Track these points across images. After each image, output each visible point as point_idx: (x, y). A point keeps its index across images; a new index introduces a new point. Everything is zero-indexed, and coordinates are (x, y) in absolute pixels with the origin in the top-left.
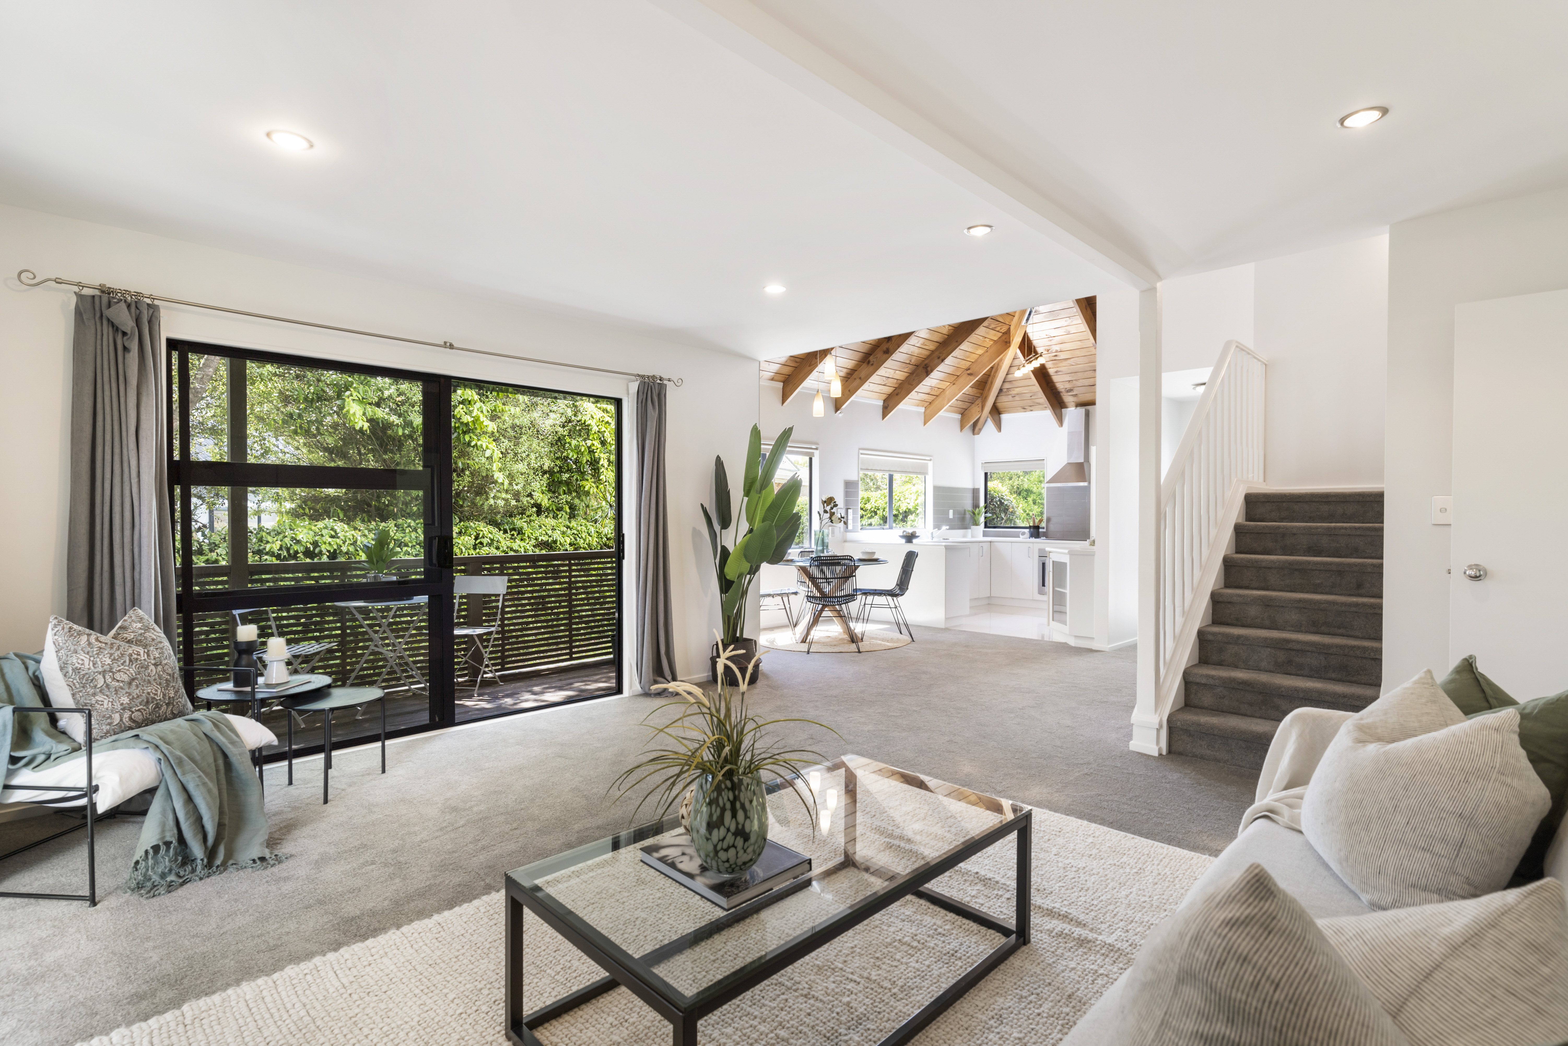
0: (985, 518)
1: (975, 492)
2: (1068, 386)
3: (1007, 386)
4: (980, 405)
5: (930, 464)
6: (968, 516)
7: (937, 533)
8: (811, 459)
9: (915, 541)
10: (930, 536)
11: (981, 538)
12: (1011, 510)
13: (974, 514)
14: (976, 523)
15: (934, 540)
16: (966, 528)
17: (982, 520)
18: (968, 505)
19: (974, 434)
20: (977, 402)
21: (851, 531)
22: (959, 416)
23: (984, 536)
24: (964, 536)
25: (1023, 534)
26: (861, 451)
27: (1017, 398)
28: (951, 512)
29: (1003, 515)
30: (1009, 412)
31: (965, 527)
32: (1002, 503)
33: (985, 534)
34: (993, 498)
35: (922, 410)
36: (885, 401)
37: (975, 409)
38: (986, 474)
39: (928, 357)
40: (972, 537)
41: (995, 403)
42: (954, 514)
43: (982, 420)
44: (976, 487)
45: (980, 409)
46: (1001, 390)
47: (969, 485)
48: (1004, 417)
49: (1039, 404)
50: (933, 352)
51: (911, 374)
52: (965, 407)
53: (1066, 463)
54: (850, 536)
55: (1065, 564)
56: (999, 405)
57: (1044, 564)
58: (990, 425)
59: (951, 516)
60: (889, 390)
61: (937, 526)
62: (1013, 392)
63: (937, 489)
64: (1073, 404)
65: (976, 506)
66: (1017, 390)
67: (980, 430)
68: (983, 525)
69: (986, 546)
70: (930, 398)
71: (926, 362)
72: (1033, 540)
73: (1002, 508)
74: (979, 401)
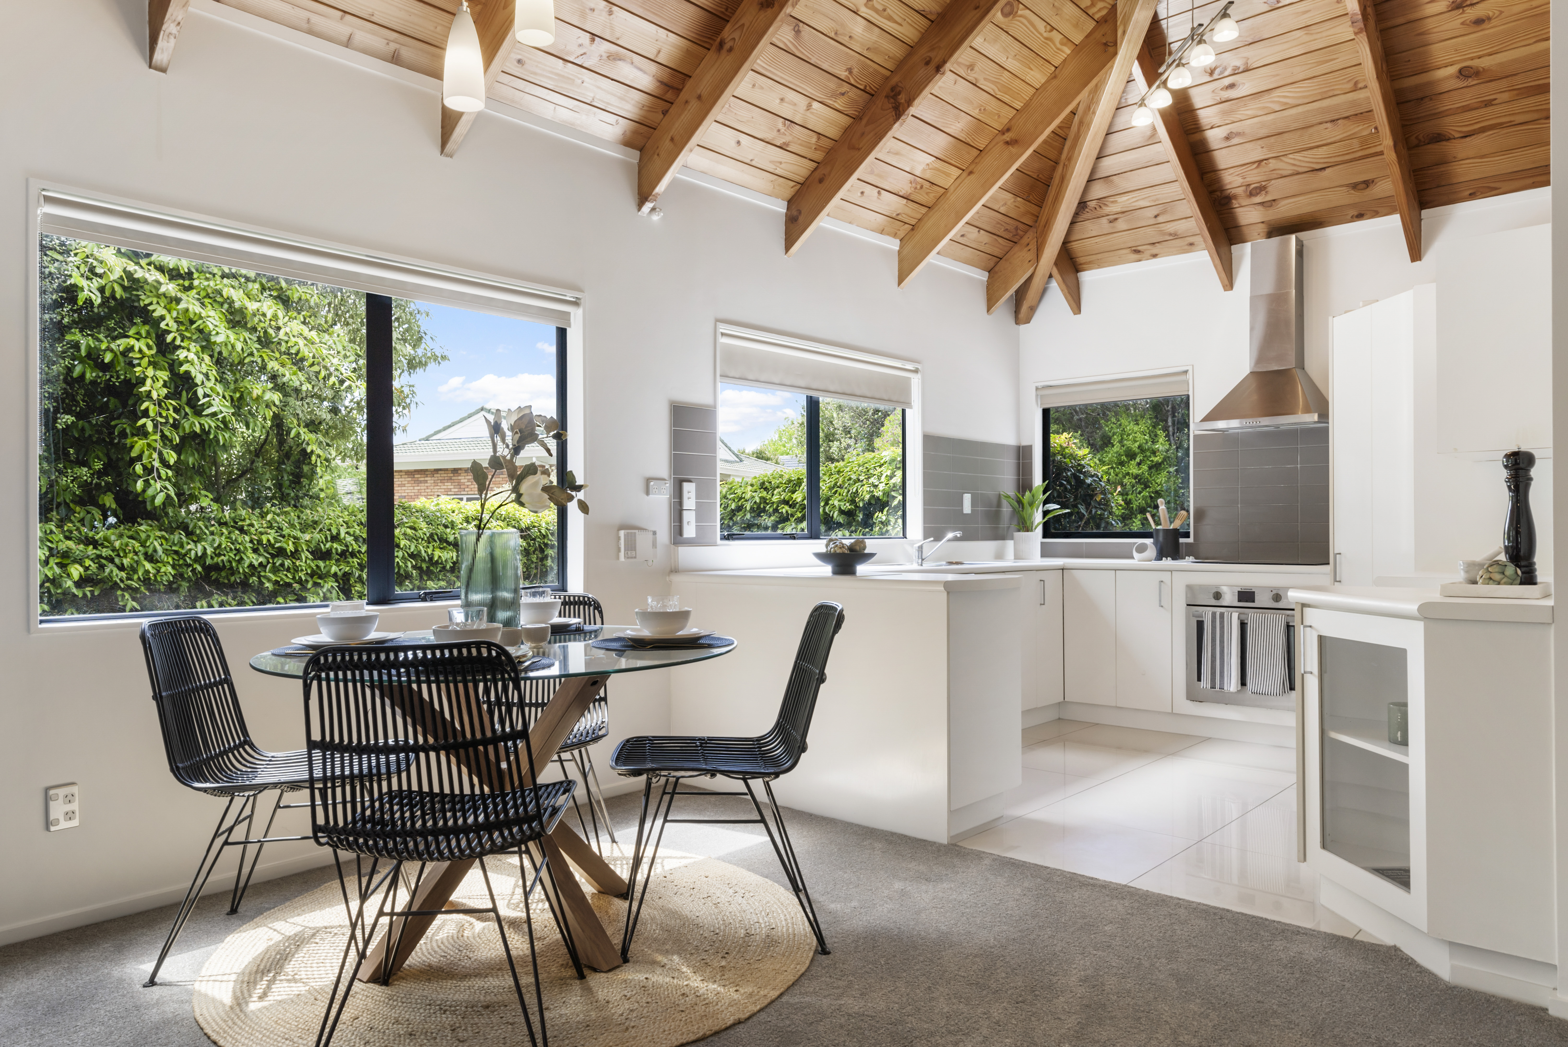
0: (1045, 513)
1: (1023, 453)
2: (1254, 177)
3: (1098, 191)
4: (1033, 246)
5: (916, 381)
6: (1006, 509)
7: (932, 548)
8: (562, 334)
9: (861, 569)
10: (914, 553)
11: (1037, 560)
12: (1099, 498)
13: (1020, 502)
14: (1025, 526)
15: (926, 566)
16: (1003, 538)
17: (1038, 518)
18: (1007, 483)
19: (1018, 321)
20: (1025, 240)
21: (690, 542)
22: (983, 276)
23: (1043, 555)
24: (999, 556)
25: (1141, 549)
26: (723, 328)
27: (1121, 225)
28: (967, 498)
29: (1082, 509)
30: (1099, 264)
31: (998, 535)
32: (1080, 483)
33: (1046, 552)
34: (1061, 468)
35: (894, 245)
36: (790, 202)
37: (1022, 255)
38: (1046, 412)
39: (901, 64)
40: (1017, 557)
41: (1066, 243)
42: (974, 504)
43: (1037, 282)
44: (1024, 443)
45: (1031, 255)
46: (1082, 205)
47: (1009, 439)
48: (1088, 277)
49: (1175, 236)
50: (912, 49)
51: (856, 119)
52: (997, 252)
53: (1248, 372)
54: (687, 555)
55: (1401, 654)
56: (1076, 246)
57: (1200, 625)
58: (1056, 294)
59: (967, 509)
60: (798, 168)
61: (933, 532)
62: (1113, 208)
63: (930, 441)
64: (1262, 229)
65: (1024, 485)
66: (1123, 202)
67: (1033, 309)
68: (1039, 530)
69: (1053, 580)
70: (912, 212)
71: (895, 80)
72: (1167, 562)
73: (1081, 491)
74: (1030, 236)
